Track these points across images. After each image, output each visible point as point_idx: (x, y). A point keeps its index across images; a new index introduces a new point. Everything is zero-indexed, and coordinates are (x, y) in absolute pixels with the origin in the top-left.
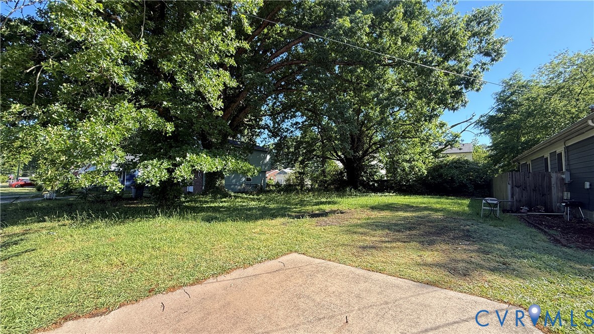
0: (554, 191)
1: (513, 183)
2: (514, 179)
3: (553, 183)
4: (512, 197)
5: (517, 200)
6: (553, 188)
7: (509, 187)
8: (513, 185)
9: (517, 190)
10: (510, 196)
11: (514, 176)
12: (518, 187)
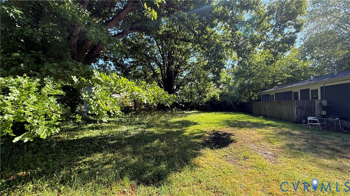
0: (317, 110)
1: (297, 106)
2: (298, 104)
3: (316, 106)
4: (297, 114)
5: (299, 116)
6: (316, 109)
7: (295, 108)
8: (297, 107)
9: (299, 110)
10: (296, 114)
11: (298, 102)
12: (300, 108)
